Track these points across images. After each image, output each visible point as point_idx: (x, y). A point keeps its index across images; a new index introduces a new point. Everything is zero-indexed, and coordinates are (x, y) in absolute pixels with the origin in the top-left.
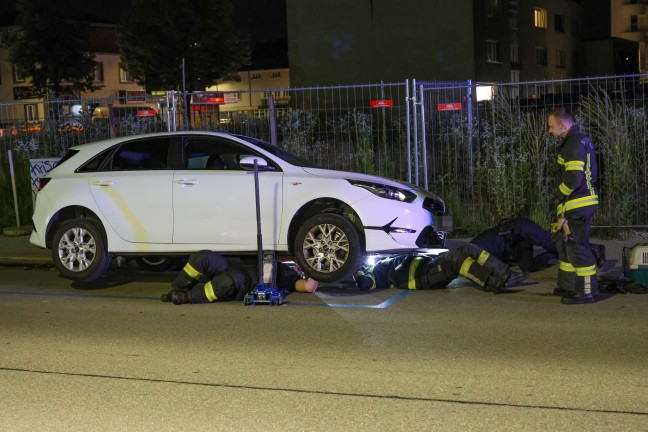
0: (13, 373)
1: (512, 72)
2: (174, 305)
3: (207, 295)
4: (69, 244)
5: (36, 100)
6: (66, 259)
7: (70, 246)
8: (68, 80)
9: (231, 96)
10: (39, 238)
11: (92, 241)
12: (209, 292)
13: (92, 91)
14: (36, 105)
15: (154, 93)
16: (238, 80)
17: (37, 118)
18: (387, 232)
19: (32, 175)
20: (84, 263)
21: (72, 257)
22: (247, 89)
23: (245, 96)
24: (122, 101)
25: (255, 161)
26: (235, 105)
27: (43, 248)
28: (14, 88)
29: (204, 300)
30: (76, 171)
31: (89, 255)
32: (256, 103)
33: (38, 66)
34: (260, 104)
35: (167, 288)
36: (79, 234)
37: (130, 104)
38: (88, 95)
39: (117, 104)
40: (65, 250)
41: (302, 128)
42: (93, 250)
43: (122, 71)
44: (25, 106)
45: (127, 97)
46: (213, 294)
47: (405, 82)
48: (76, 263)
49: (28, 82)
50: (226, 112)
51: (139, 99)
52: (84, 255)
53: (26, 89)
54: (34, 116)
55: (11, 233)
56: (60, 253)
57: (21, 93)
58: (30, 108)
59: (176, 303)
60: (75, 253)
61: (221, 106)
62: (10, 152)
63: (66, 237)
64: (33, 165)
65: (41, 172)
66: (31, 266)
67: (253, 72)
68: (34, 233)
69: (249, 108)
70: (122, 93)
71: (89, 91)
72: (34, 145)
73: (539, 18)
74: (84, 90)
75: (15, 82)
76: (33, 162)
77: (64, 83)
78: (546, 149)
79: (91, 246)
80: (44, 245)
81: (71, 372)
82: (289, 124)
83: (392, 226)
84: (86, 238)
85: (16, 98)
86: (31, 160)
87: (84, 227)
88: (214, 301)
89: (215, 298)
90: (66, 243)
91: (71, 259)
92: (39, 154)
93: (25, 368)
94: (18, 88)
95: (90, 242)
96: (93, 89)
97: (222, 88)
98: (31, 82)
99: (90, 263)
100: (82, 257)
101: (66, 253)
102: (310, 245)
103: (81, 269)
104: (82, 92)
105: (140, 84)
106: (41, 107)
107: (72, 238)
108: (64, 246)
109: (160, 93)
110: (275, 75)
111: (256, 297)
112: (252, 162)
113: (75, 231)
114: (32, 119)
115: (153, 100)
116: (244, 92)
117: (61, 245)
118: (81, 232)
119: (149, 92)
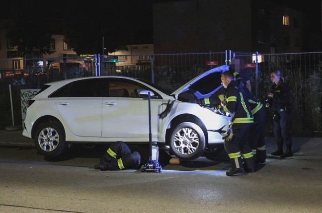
0: (18, 208)
1: (271, 48)
2: (100, 171)
3: (119, 165)
4: (44, 136)
5: (20, 58)
6: (42, 144)
7: (45, 137)
8: (37, 48)
9: (122, 58)
10: (27, 133)
11: (57, 135)
12: (120, 164)
13: (50, 54)
14: (19, 61)
15: (81, 56)
16: (127, 49)
17: (19, 67)
18: (220, 133)
19: (22, 98)
20: (52, 147)
21: (46, 143)
22: (130, 54)
23: (129, 58)
24: (65, 59)
25: (149, 93)
26: (124, 63)
27: (30, 138)
28: (8, 52)
29: (117, 168)
30: (49, 97)
31: (55, 142)
32: (135, 62)
33: (21, 41)
34: (137, 62)
35: (97, 161)
36: (50, 131)
37: (69, 61)
38: (47, 56)
39: (62, 61)
40: (42, 139)
41: (168, 76)
42: (57, 140)
43: (65, 43)
44: (13, 61)
45: (67, 57)
46: (122, 165)
47: (225, 52)
48: (48, 147)
49: (15, 49)
50: (119, 67)
51: (74, 59)
52: (52, 143)
53: (15, 52)
55: (10, 129)
56: (39, 141)
57: (11, 54)
58: (16, 63)
59: (102, 170)
60: (48, 141)
61: (116, 63)
62: (10, 86)
63: (42, 133)
64: (22, 93)
65: (26, 96)
66: (21, 148)
67: (133, 46)
68: (25, 130)
69: (131, 65)
70: (65, 55)
71: (47, 54)
72: (23, 82)
73: (285, 20)
74: (45, 53)
75: (8, 48)
76: (23, 91)
77: (35, 49)
78: (300, 89)
79: (56, 138)
80: (30, 137)
81: (50, 208)
82: (160, 73)
83: (223, 130)
84: (54, 134)
85: (8, 57)
86: (21, 90)
87: (52, 127)
88: (123, 169)
89: (124, 167)
90: (42, 136)
91: (45, 144)
92: (26, 87)
93: (24, 206)
94: (9, 52)
95: (56, 136)
96: (50, 53)
97: (117, 53)
98: (17, 49)
99: (56, 147)
100: (51, 144)
101: (42, 141)
102: (178, 139)
103: (50, 150)
104: (43, 54)
105: (74, 51)
106: (22, 62)
107: (46, 133)
109: (84, 56)
110: (145, 47)
111: (148, 168)
112: (147, 94)
113: (48, 129)
114: (16, 68)
115: (81, 59)
116: (129, 56)
117: (40, 137)
118: (51, 130)
119: (79, 55)
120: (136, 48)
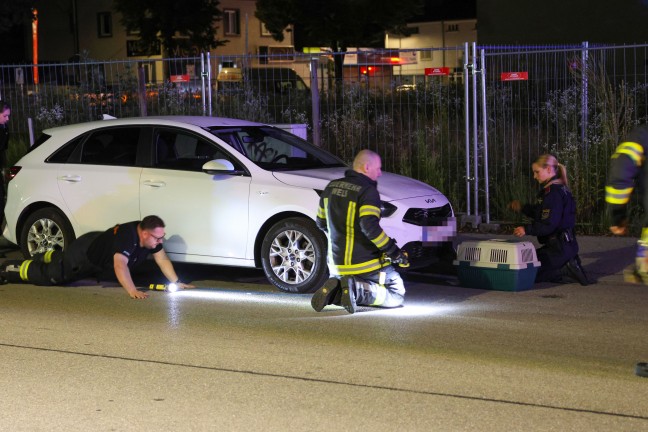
4: (37, 236)
7: (39, 239)
8: (184, 33)
10: (10, 234)
11: (59, 233)
14: (153, 63)
15: (306, 50)
16: (428, 33)
17: (154, 80)
22: (440, 46)
24: (263, 60)
28: (128, 42)
30: (46, 161)
33: (148, 15)
36: (47, 225)
37: (273, 64)
39: (257, 65)
40: (34, 243)
42: (61, 244)
44: (140, 64)
45: (269, 54)
51: (284, 58)
54: (150, 78)
56: (30, 246)
57: (135, 49)
58: (146, 67)
60: (45, 243)
61: (395, 68)
63: (34, 229)
67: (448, 23)
68: (6, 228)
70: (263, 50)
75: (129, 34)
77: (178, 36)
79: (59, 239)
80: (15, 241)
84: (54, 231)
85: (129, 54)
87: (51, 219)
90: (35, 236)
94: (131, 42)
95: (57, 235)
101: (35, 246)
106: (159, 66)
107: (40, 229)
108: (32, 239)
109: (313, 50)
113: (43, 222)
114: (147, 81)
115: (305, 59)
116: (438, 49)
117: (30, 238)
118: (49, 222)
119: (299, 47)
120: (456, 28)
